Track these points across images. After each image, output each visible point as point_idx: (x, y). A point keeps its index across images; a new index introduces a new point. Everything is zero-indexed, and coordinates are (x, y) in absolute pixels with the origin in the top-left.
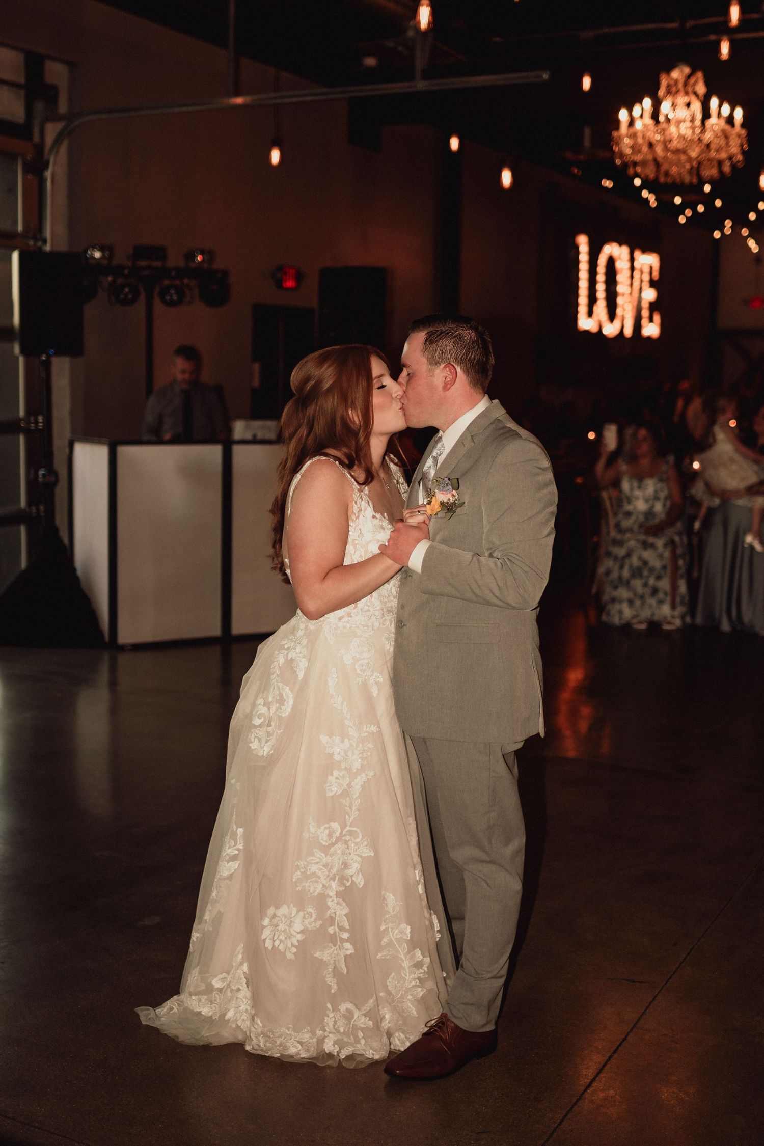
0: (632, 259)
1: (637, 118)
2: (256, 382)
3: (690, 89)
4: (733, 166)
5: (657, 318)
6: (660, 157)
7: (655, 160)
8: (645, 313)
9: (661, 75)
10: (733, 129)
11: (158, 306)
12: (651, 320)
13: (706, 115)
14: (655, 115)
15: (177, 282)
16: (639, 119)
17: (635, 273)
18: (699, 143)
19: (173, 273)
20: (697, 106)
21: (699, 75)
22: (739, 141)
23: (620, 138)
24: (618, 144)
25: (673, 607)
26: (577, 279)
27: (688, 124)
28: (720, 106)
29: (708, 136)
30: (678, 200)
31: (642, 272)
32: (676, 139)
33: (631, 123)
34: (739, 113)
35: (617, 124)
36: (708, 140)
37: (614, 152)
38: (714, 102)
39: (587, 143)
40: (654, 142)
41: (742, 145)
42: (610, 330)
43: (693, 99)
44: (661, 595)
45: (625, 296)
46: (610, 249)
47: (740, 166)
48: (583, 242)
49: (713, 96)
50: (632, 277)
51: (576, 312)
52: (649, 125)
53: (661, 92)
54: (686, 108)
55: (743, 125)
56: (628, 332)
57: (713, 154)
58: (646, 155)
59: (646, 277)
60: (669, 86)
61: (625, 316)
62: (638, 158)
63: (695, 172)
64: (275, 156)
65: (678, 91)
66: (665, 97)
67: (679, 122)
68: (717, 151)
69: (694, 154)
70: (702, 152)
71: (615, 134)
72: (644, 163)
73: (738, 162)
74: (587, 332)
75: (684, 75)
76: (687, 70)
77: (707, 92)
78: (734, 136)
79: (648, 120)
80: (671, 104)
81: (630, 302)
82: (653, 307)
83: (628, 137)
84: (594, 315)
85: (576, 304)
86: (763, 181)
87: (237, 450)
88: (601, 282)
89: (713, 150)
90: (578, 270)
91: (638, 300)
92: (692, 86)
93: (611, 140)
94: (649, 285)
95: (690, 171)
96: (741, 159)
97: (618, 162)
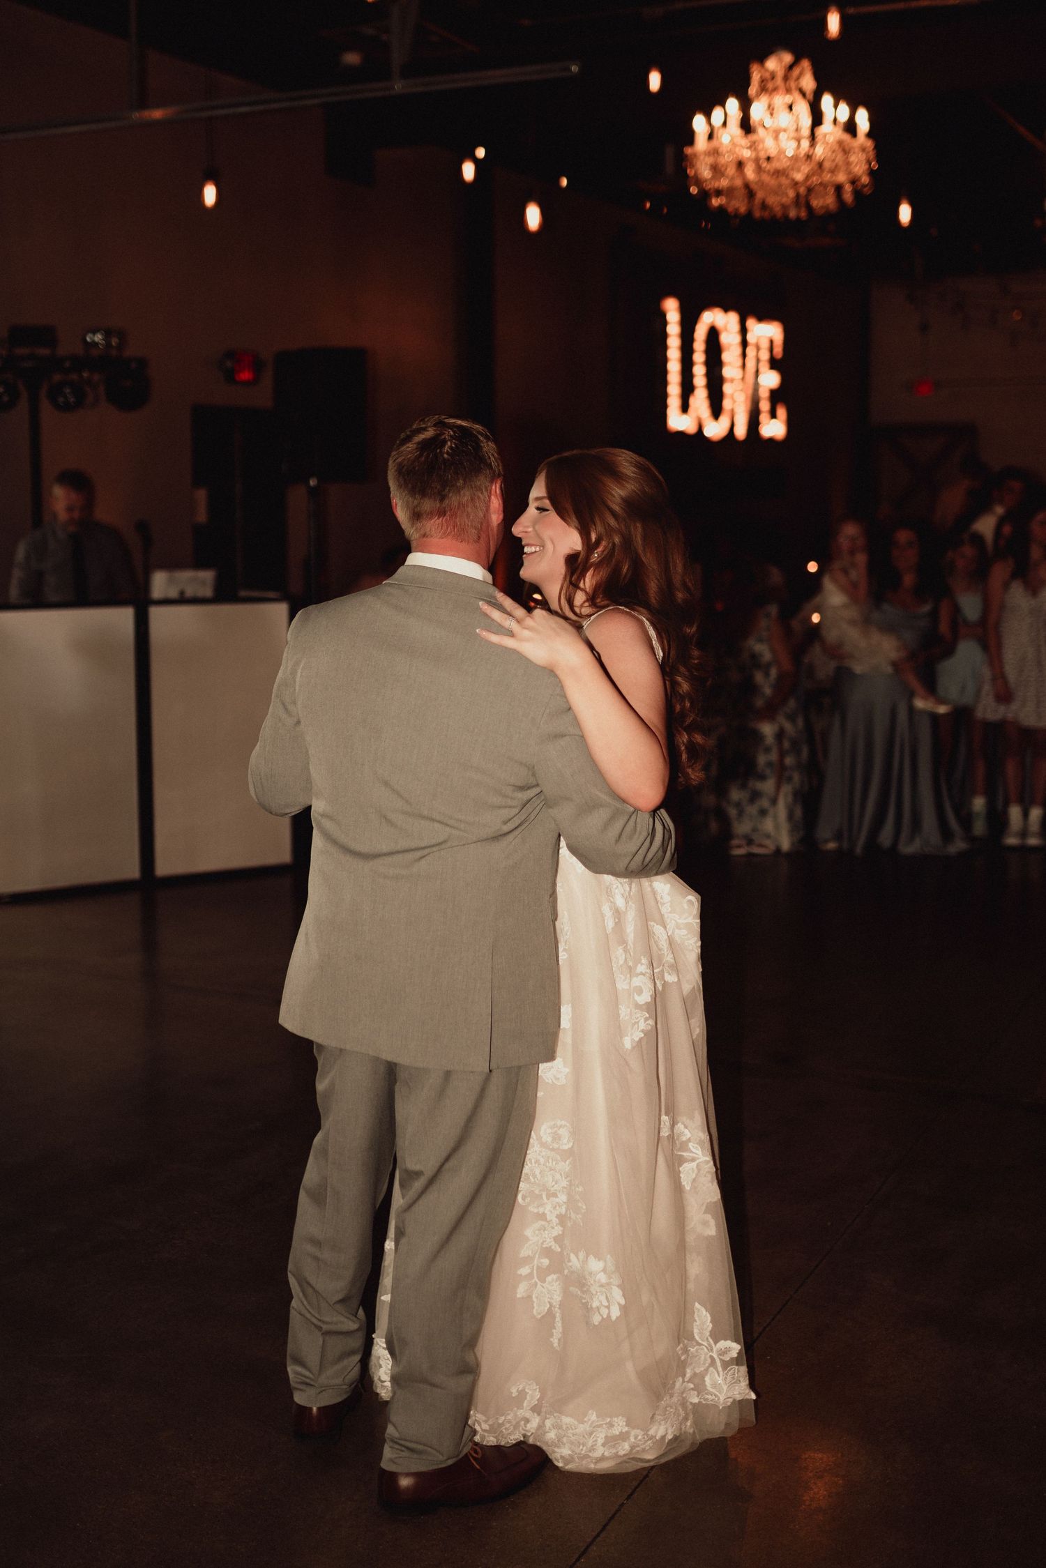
0: (744, 331)
1: (719, 128)
2: (202, 516)
4: (857, 193)
5: (782, 412)
6: (752, 182)
7: (747, 186)
8: (765, 406)
9: (751, 66)
10: (854, 139)
11: (46, 410)
12: (773, 415)
13: (816, 120)
14: (744, 121)
15: (74, 377)
16: (722, 128)
17: (748, 350)
18: (806, 160)
19: (67, 364)
20: (803, 109)
21: (806, 64)
22: (863, 157)
23: (695, 155)
24: (692, 166)
26: (665, 360)
27: (793, 134)
28: (836, 106)
29: (819, 151)
31: (758, 348)
32: (774, 157)
33: (711, 137)
34: (862, 118)
35: (690, 137)
36: (820, 156)
37: (687, 176)
38: (827, 101)
39: (669, 168)
40: (743, 160)
41: (868, 163)
42: (715, 430)
43: (797, 96)
45: (735, 382)
46: (711, 317)
47: (866, 192)
48: (672, 310)
49: (825, 93)
50: (744, 355)
51: (665, 406)
52: (735, 136)
53: (752, 90)
54: (788, 110)
55: (869, 135)
56: (741, 432)
57: (827, 177)
58: (732, 178)
59: (765, 356)
60: (763, 81)
61: (736, 410)
62: (722, 183)
63: (802, 200)
64: (210, 195)
65: (775, 89)
66: (758, 95)
67: (776, 133)
68: (833, 171)
69: (799, 177)
70: (811, 174)
71: (688, 151)
72: (729, 192)
73: (864, 186)
74: (681, 434)
75: (783, 63)
76: (788, 58)
77: (817, 87)
78: (856, 150)
79: (734, 129)
80: (766, 106)
81: (741, 390)
82: (776, 397)
83: (706, 155)
84: (691, 410)
85: (664, 396)
86: (905, 213)
87: (155, 613)
88: (700, 363)
89: (827, 170)
90: (665, 348)
91: (752, 387)
92: (795, 81)
93: (683, 159)
94: (768, 365)
95: (796, 203)
96: (868, 181)
97: (694, 190)
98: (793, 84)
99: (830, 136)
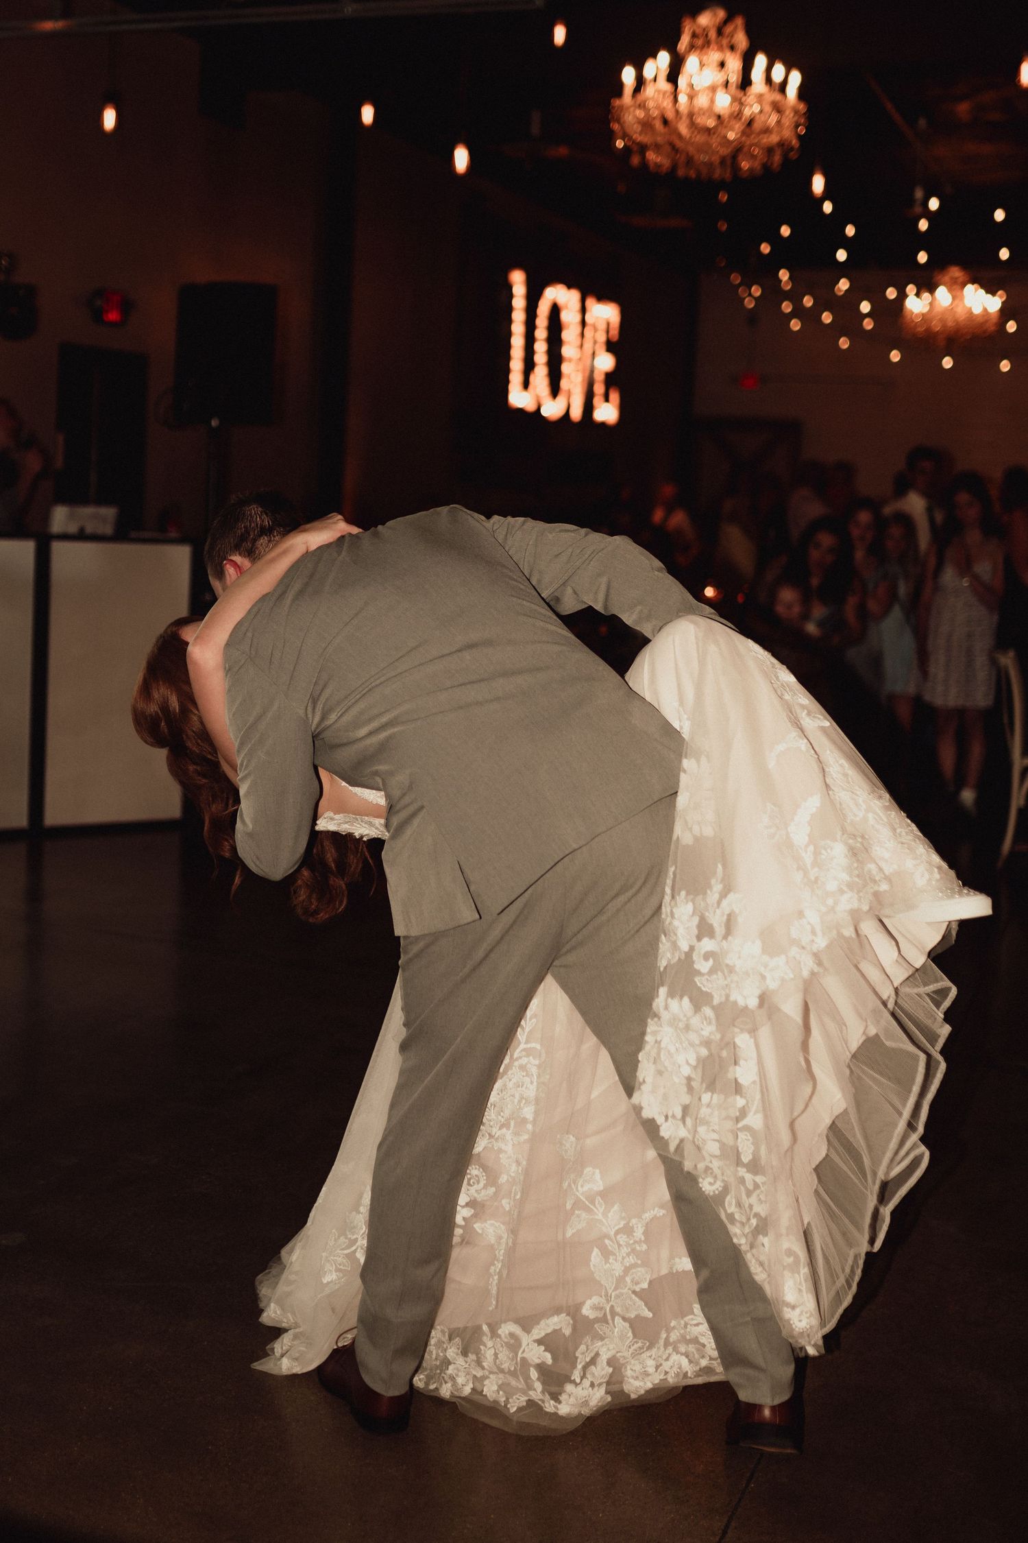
0: (583, 310)
1: (648, 81)
2: (59, 461)
4: (785, 156)
5: (615, 396)
6: (680, 136)
7: (674, 144)
8: (599, 389)
9: (683, 20)
10: (786, 102)
12: (607, 399)
13: (746, 82)
14: (673, 76)
16: (652, 83)
17: (587, 330)
18: (737, 120)
20: (734, 64)
21: (739, 22)
22: (796, 118)
23: (621, 108)
24: (620, 119)
26: (509, 334)
28: (769, 67)
29: (747, 112)
31: (596, 329)
33: (639, 88)
34: (796, 78)
35: (619, 88)
36: (750, 117)
37: (612, 130)
38: (761, 61)
39: (535, 132)
40: (670, 115)
41: (797, 126)
42: (552, 410)
43: (730, 55)
45: (573, 362)
46: (556, 294)
47: (793, 155)
48: (518, 280)
49: (759, 53)
50: (582, 335)
51: (507, 382)
52: (665, 93)
53: (684, 44)
54: (719, 68)
55: (800, 97)
56: (576, 413)
57: (757, 137)
58: (660, 135)
59: (602, 338)
60: (694, 35)
61: (571, 390)
62: (649, 140)
63: (729, 162)
64: (109, 119)
65: (707, 44)
66: (688, 52)
68: (767, 130)
69: (731, 136)
70: (743, 133)
71: (617, 101)
72: (657, 147)
73: (792, 149)
74: (521, 411)
75: (717, 19)
76: (721, 14)
77: (751, 46)
78: (788, 110)
79: (664, 85)
80: (698, 63)
81: (578, 371)
82: (611, 380)
83: (636, 107)
84: (531, 387)
85: (507, 371)
86: (819, 183)
87: (57, 548)
88: (541, 340)
89: (758, 130)
90: (510, 321)
91: (588, 369)
92: (728, 36)
93: (609, 111)
94: (604, 347)
95: (723, 161)
96: (798, 145)
97: (620, 144)
98: (725, 42)
99: (760, 97)
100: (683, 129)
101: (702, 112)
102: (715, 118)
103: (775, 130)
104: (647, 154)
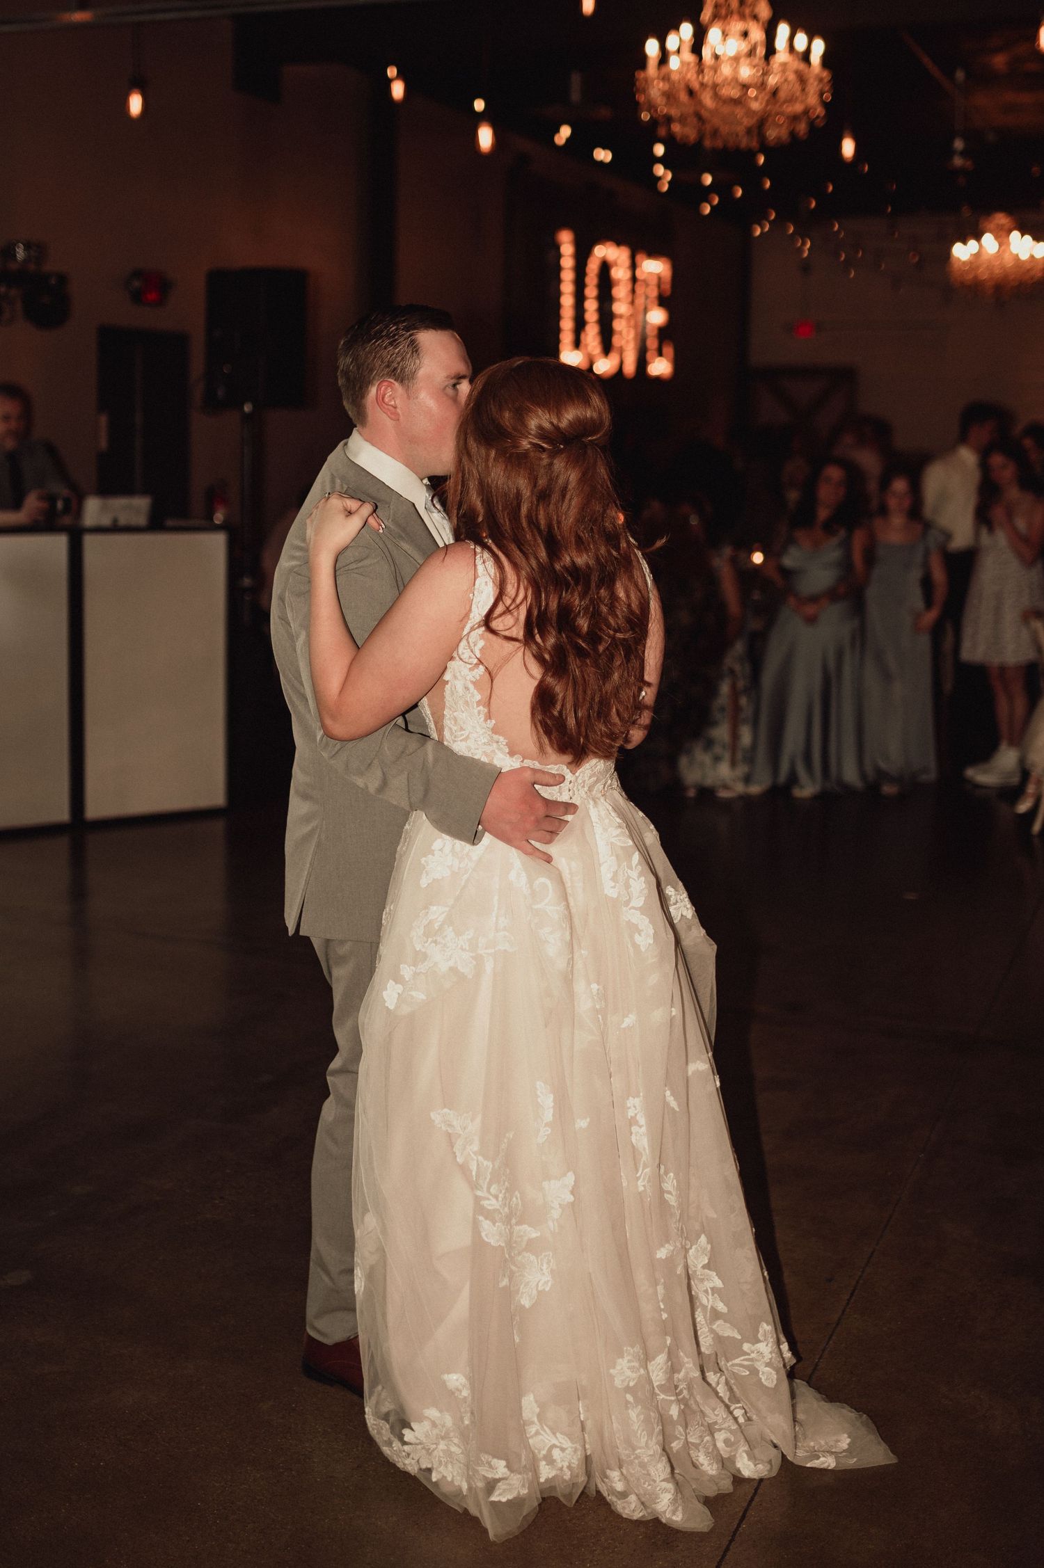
0: (634, 266)
1: (671, 53)
2: (103, 443)
3: (747, 11)
4: (811, 124)
5: (669, 350)
6: (706, 109)
7: (699, 115)
8: (652, 344)
10: (808, 70)
12: (660, 354)
13: (770, 51)
14: (697, 48)
16: (674, 54)
17: (637, 286)
18: (761, 89)
20: (757, 35)
22: (821, 86)
23: (646, 80)
24: (644, 91)
25: (733, 764)
26: (558, 294)
27: (746, 62)
28: (790, 36)
29: (772, 80)
30: (708, 179)
31: (646, 285)
32: (729, 84)
33: (663, 60)
34: (819, 47)
35: (642, 60)
36: (773, 85)
37: (637, 103)
38: (783, 30)
39: (575, 96)
40: (696, 86)
41: (821, 94)
42: (604, 366)
43: (752, 24)
44: (718, 750)
45: (624, 319)
46: (603, 251)
47: (820, 123)
48: (565, 240)
49: (781, 22)
50: (633, 291)
51: (557, 342)
52: (689, 64)
53: (706, 15)
54: (742, 38)
55: (823, 66)
56: (630, 368)
57: (781, 105)
58: (685, 106)
59: (653, 293)
60: (716, 6)
61: (624, 347)
62: (674, 112)
63: (754, 132)
64: (136, 104)
65: (730, 13)
66: (711, 21)
68: (791, 100)
69: (755, 106)
70: (767, 103)
71: (640, 75)
72: (682, 120)
73: (818, 117)
77: (772, 15)
78: (810, 80)
79: (688, 57)
80: (720, 34)
81: (629, 327)
82: (664, 333)
83: (659, 80)
84: (582, 345)
85: (558, 330)
86: (848, 148)
87: (89, 541)
88: (591, 298)
89: (782, 100)
90: (559, 281)
91: (640, 324)
92: (750, 5)
93: (634, 84)
94: (656, 302)
95: (749, 131)
96: (823, 113)
97: (645, 116)
99: (784, 66)
100: (707, 100)
101: (726, 82)
102: (739, 88)
103: (800, 99)
104: (672, 126)
